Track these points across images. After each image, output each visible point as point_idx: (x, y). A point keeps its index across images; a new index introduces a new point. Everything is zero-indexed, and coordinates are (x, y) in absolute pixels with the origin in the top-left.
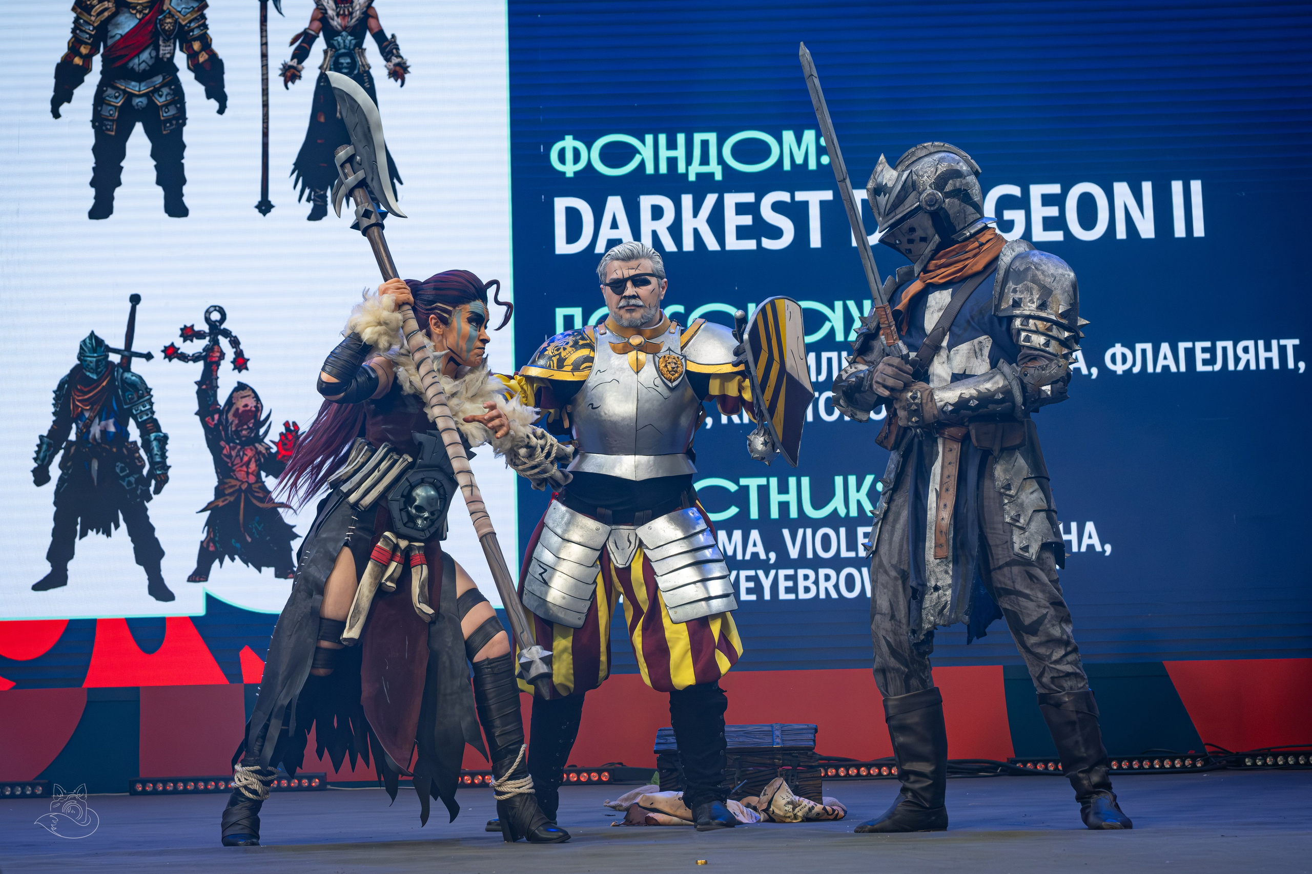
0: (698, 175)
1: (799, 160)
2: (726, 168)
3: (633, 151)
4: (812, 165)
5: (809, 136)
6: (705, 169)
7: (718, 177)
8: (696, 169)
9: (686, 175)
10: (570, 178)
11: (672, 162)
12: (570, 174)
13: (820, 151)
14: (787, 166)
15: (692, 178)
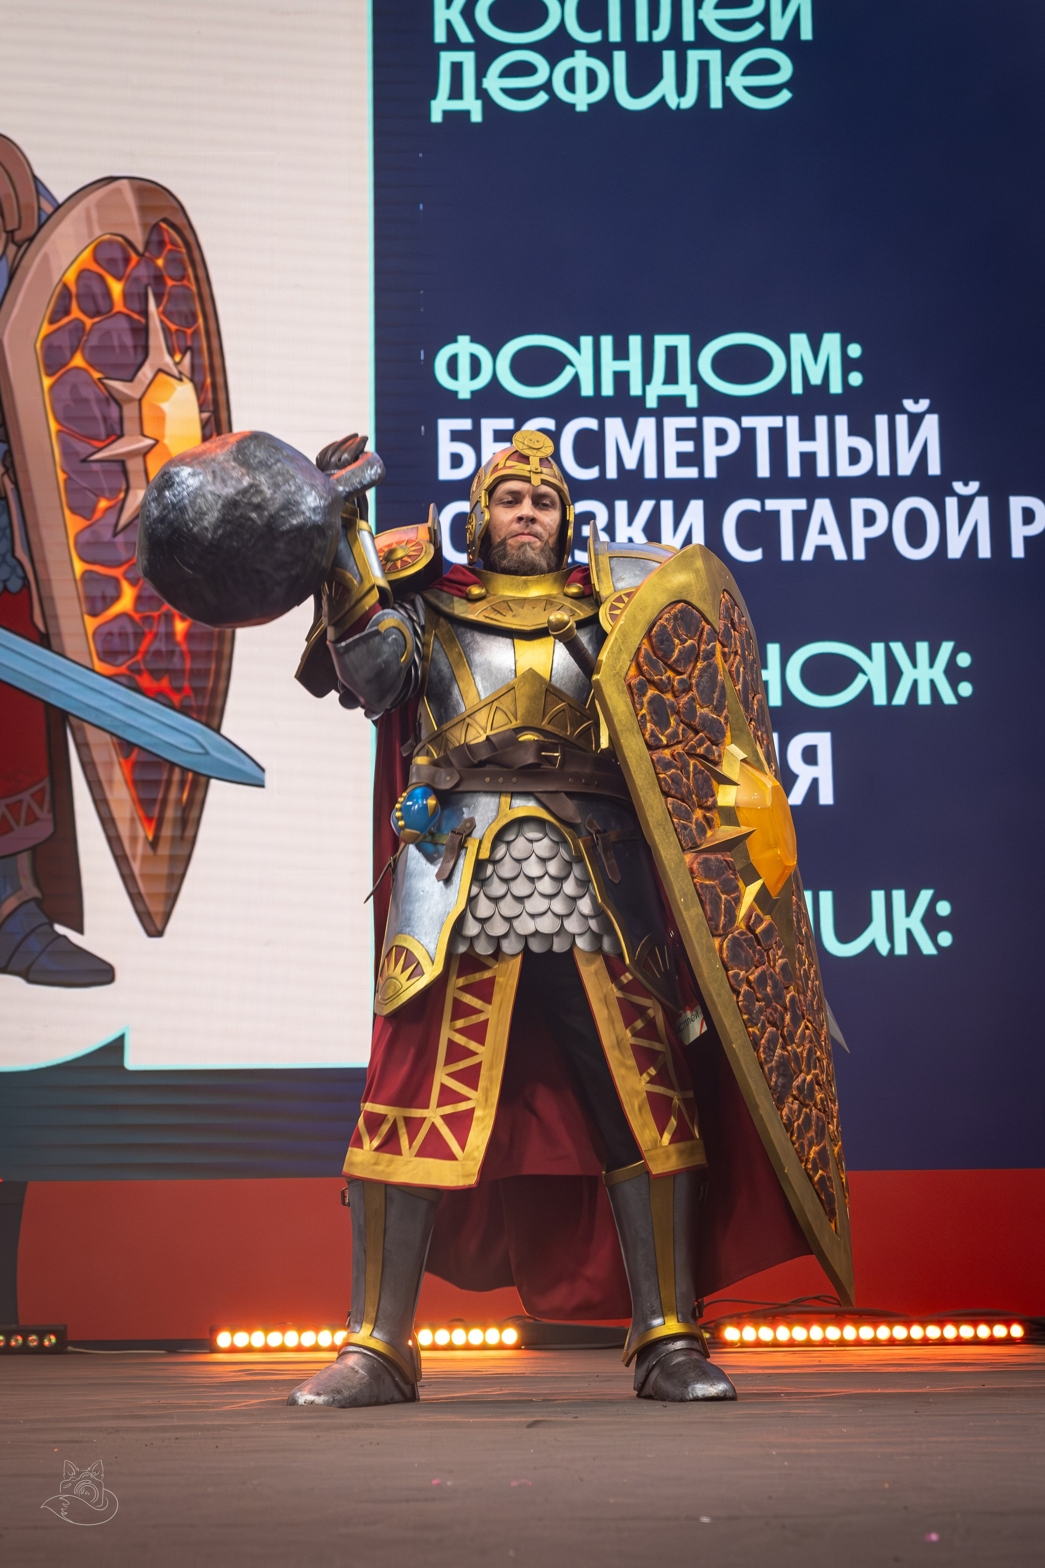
0: (661, 399)
1: (816, 379)
2: (704, 389)
3: (560, 362)
4: (836, 387)
5: (831, 342)
6: (671, 390)
7: (692, 402)
8: (657, 390)
9: (642, 399)
10: (464, 401)
11: (621, 379)
12: (464, 394)
13: (848, 365)
14: (797, 388)
15: (651, 402)
